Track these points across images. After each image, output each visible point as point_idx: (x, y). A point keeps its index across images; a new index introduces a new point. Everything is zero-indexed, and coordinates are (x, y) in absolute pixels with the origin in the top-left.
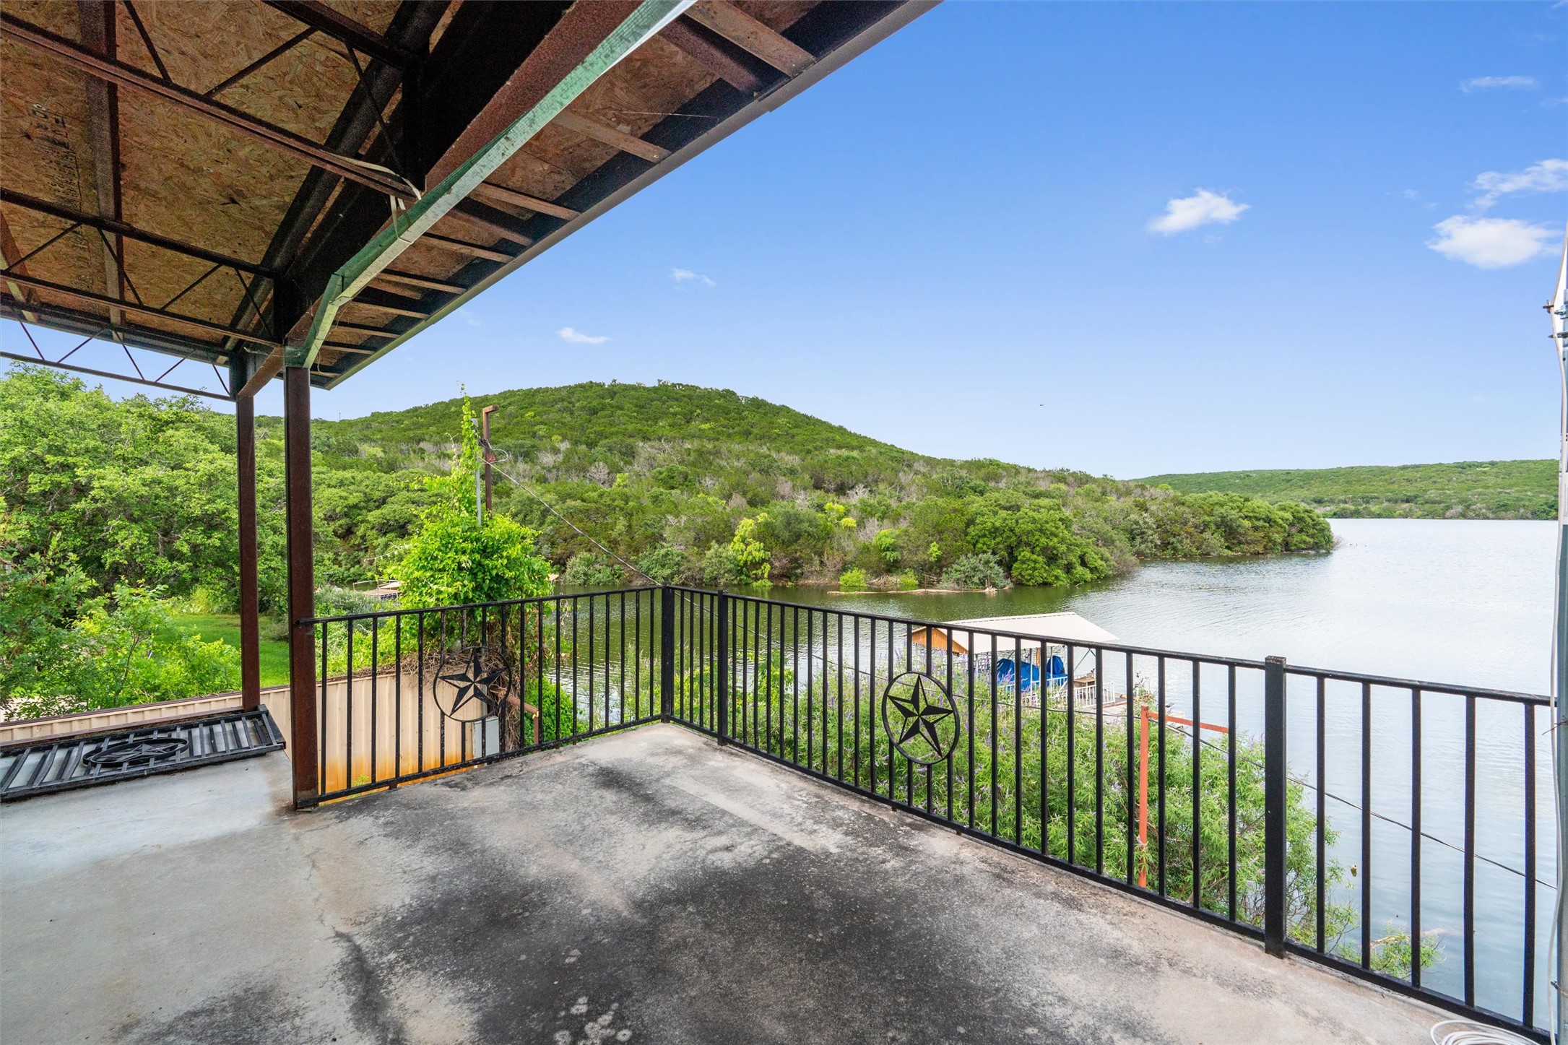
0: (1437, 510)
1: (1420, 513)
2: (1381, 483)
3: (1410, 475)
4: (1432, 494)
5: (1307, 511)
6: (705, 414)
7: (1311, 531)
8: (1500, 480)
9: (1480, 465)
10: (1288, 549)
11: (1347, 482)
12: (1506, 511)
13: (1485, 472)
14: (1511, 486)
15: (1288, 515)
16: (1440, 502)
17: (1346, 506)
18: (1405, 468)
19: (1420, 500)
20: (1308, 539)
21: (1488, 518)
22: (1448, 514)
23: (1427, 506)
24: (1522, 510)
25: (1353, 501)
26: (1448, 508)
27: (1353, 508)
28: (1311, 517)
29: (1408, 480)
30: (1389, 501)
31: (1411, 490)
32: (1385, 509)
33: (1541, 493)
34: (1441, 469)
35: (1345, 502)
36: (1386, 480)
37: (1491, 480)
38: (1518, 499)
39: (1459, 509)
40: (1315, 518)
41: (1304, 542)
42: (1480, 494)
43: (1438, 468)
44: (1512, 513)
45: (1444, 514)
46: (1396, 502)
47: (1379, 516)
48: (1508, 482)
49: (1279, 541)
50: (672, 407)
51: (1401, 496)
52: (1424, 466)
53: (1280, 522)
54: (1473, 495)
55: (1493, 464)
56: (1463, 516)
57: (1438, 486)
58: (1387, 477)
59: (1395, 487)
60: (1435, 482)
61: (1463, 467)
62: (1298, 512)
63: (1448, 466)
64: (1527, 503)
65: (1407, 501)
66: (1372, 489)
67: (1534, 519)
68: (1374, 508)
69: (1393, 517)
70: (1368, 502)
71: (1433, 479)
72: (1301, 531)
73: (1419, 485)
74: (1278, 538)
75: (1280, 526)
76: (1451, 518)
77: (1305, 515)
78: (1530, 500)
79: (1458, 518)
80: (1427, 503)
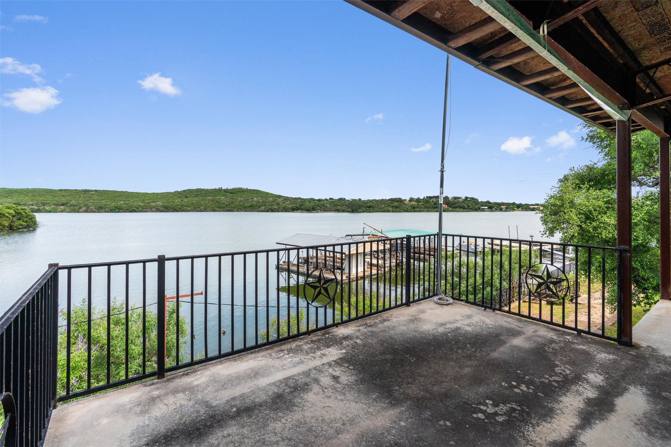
0: (75, 209)
1: (68, 210)
2: (50, 197)
3: (64, 194)
4: (73, 202)
5: (23, 209)
7: (25, 219)
8: (99, 197)
9: (92, 191)
10: (12, 229)
11: (33, 196)
12: (102, 209)
13: (93, 194)
14: (102, 200)
15: (12, 211)
16: (77, 206)
17: (33, 207)
18: (61, 190)
19: (69, 205)
20: (24, 223)
21: (95, 212)
22: (80, 211)
23: (71, 207)
24: (107, 209)
25: (37, 205)
26: (80, 208)
27: (37, 208)
28: (25, 212)
29: (63, 196)
30: (54, 205)
31: (64, 200)
32: (53, 209)
33: (113, 203)
34: (77, 192)
35: (33, 205)
36: (52, 195)
37: (96, 197)
38: (106, 205)
39: (85, 208)
40: (28, 212)
41: (22, 225)
42: (92, 203)
43: (75, 191)
45: (79, 211)
46: (58, 205)
47: (50, 212)
48: (101, 198)
49: (7, 225)
51: (60, 203)
52: (70, 190)
53: (7, 215)
54: (90, 203)
55: (96, 191)
56: (86, 211)
57: (76, 199)
58: (53, 194)
59: (57, 198)
60: (74, 197)
61: (86, 191)
62: (18, 210)
63: (79, 190)
65: (63, 205)
66: (46, 199)
67: (111, 212)
68: (47, 208)
69: (57, 212)
70: (44, 205)
71: (74, 196)
72: (19, 219)
73: (68, 198)
74: (6, 223)
75: (7, 217)
76: (81, 212)
77: (22, 211)
78: (109, 205)
79: (84, 212)
80: (71, 206)
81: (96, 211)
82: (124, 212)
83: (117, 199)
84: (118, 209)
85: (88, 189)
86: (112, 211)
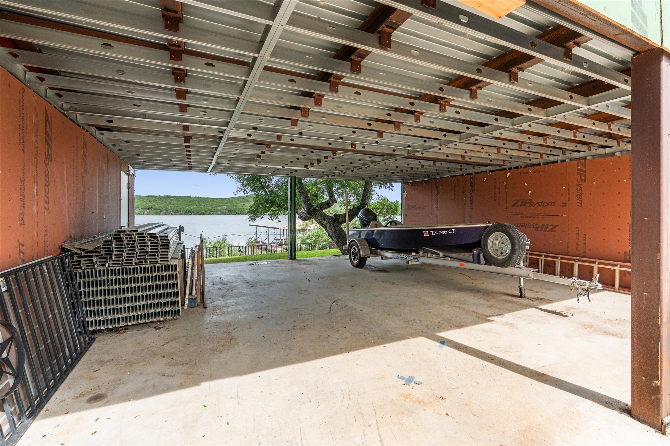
81: (173, 214)
85: (169, 195)
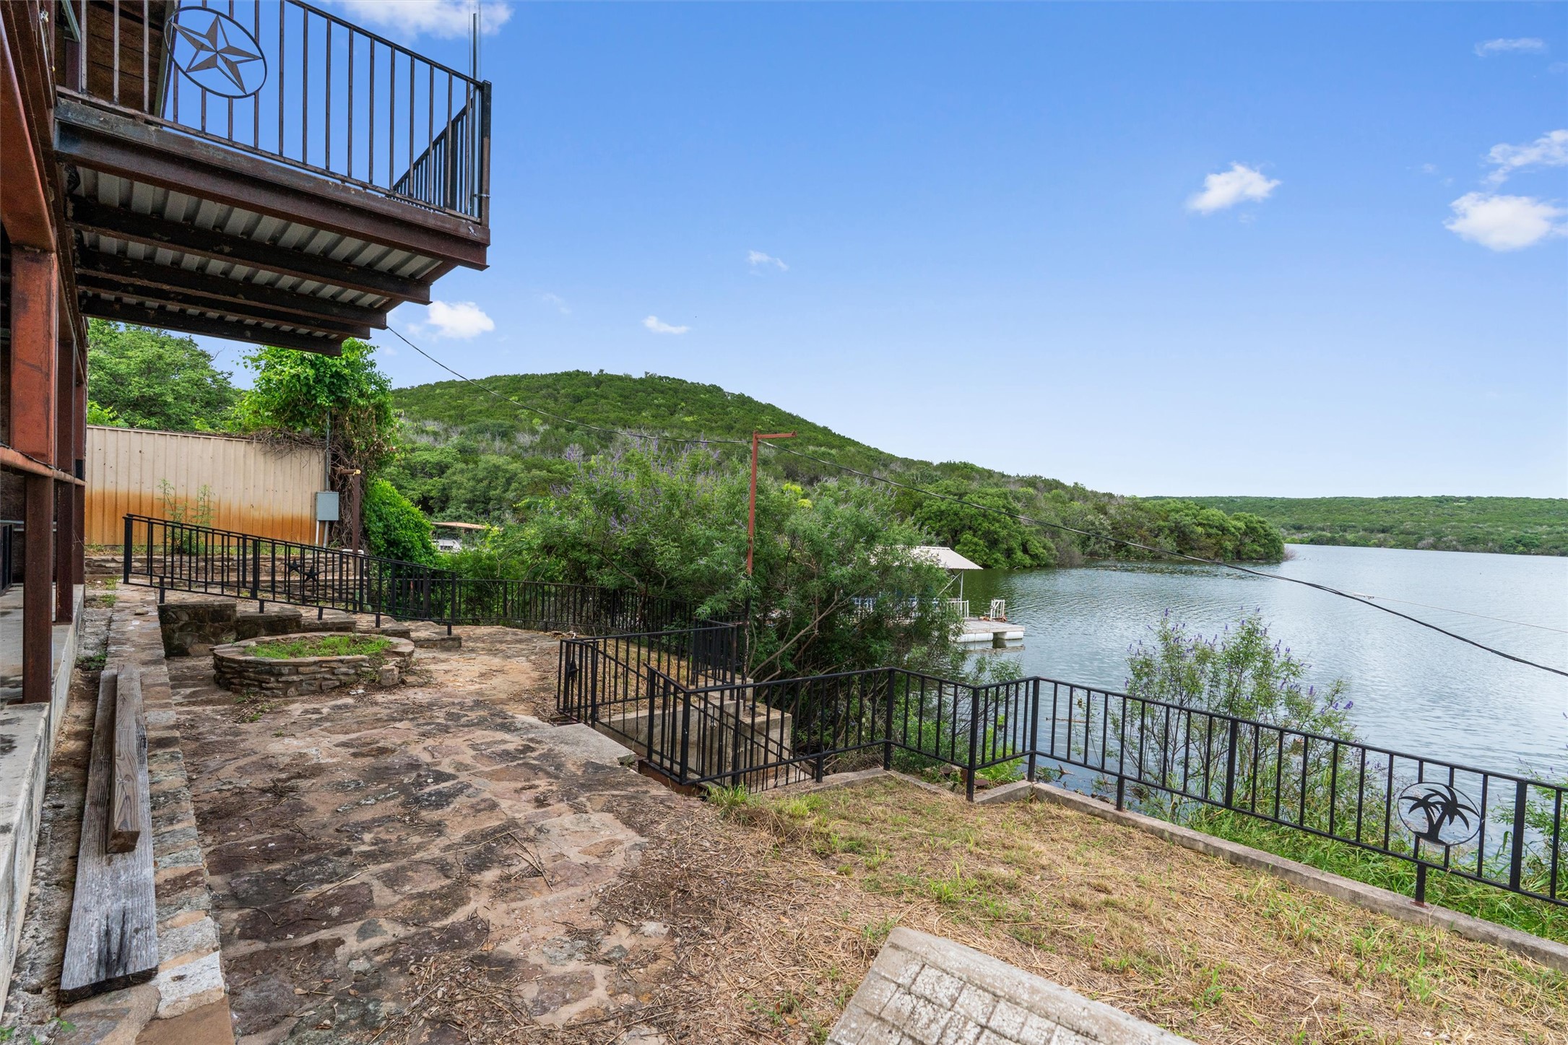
0: (1410, 541)
1: (1394, 543)
2: (1360, 513)
3: (1389, 506)
4: (1408, 525)
5: (1260, 522)
6: (689, 408)
7: (1263, 541)
8: (1474, 515)
9: (1458, 500)
10: (1239, 557)
11: (1328, 511)
12: (1476, 544)
13: (1460, 507)
14: (1484, 521)
15: (1241, 525)
16: (1413, 534)
17: (1324, 533)
18: (1385, 499)
19: (1396, 531)
20: (1258, 549)
21: (1458, 550)
22: (1420, 545)
23: (1401, 537)
24: (1490, 544)
25: (1331, 529)
26: (1421, 539)
27: (1329, 535)
28: (1263, 528)
29: (1387, 512)
30: (1365, 530)
31: (1388, 521)
32: (1360, 538)
33: (1512, 528)
34: (1420, 502)
35: (1323, 530)
36: (1365, 510)
37: (1466, 515)
38: (1489, 533)
39: (1431, 540)
40: (1267, 528)
41: (1255, 551)
42: (1453, 527)
43: (1417, 501)
44: (1481, 546)
45: (1416, 544)
46: (1372, 531)
47: (1354, 544)
48: (1482, 517)
49: (1230, 548)
50: (656, 399)
51: (1377, 526)
52: (1403, 498)
53: (1233, 530)
54: (1447, 528)
55: (1469, 499)
56: (1434, 547)
57: (1415, 518)
58: (1366, 507)
59: (1374, 517)
60: (1412, 514)
61: (1441, 501)
62: (1252, 522)
63: (1426, 499)
64: (1496, 537)
65: (1383, 531)
66: (1351, 518)
67: (1501, 552)
68: (1350, 536)
69: (1368, 546)
70: (1345, 531)
71: (1412, 512)
72: (1254, 541)
73: (1396, 516)
74: (1229, 545)
75: (1233, 534)
76: (1422, 549)
77: (1258, 526)
78: (1499, 535)
79: (1429, 549)
80: (1402, 533)
82: (1542, 554)
83: (1528, 519)
84: (1524, 545)
86: (1504, 549)
